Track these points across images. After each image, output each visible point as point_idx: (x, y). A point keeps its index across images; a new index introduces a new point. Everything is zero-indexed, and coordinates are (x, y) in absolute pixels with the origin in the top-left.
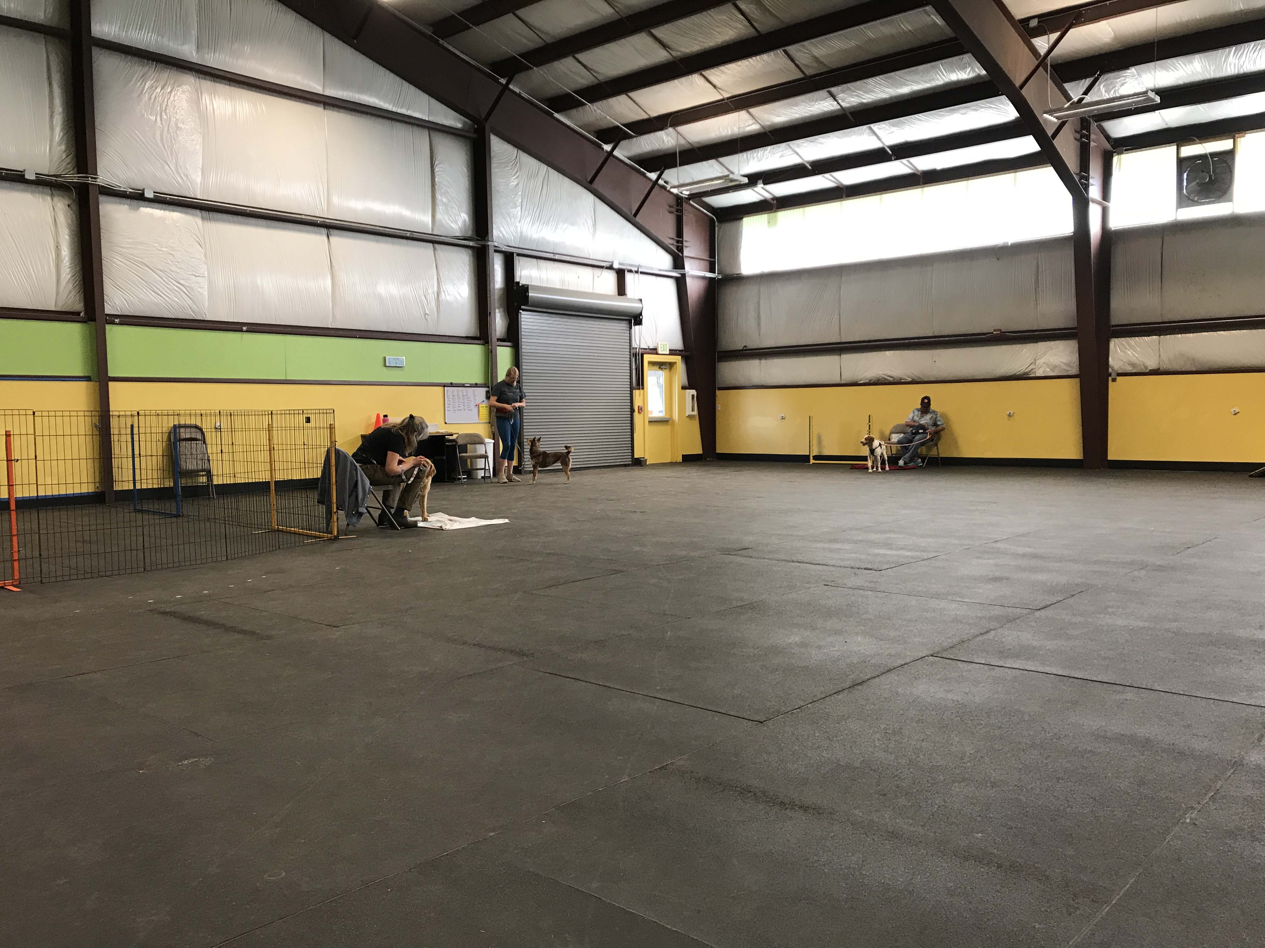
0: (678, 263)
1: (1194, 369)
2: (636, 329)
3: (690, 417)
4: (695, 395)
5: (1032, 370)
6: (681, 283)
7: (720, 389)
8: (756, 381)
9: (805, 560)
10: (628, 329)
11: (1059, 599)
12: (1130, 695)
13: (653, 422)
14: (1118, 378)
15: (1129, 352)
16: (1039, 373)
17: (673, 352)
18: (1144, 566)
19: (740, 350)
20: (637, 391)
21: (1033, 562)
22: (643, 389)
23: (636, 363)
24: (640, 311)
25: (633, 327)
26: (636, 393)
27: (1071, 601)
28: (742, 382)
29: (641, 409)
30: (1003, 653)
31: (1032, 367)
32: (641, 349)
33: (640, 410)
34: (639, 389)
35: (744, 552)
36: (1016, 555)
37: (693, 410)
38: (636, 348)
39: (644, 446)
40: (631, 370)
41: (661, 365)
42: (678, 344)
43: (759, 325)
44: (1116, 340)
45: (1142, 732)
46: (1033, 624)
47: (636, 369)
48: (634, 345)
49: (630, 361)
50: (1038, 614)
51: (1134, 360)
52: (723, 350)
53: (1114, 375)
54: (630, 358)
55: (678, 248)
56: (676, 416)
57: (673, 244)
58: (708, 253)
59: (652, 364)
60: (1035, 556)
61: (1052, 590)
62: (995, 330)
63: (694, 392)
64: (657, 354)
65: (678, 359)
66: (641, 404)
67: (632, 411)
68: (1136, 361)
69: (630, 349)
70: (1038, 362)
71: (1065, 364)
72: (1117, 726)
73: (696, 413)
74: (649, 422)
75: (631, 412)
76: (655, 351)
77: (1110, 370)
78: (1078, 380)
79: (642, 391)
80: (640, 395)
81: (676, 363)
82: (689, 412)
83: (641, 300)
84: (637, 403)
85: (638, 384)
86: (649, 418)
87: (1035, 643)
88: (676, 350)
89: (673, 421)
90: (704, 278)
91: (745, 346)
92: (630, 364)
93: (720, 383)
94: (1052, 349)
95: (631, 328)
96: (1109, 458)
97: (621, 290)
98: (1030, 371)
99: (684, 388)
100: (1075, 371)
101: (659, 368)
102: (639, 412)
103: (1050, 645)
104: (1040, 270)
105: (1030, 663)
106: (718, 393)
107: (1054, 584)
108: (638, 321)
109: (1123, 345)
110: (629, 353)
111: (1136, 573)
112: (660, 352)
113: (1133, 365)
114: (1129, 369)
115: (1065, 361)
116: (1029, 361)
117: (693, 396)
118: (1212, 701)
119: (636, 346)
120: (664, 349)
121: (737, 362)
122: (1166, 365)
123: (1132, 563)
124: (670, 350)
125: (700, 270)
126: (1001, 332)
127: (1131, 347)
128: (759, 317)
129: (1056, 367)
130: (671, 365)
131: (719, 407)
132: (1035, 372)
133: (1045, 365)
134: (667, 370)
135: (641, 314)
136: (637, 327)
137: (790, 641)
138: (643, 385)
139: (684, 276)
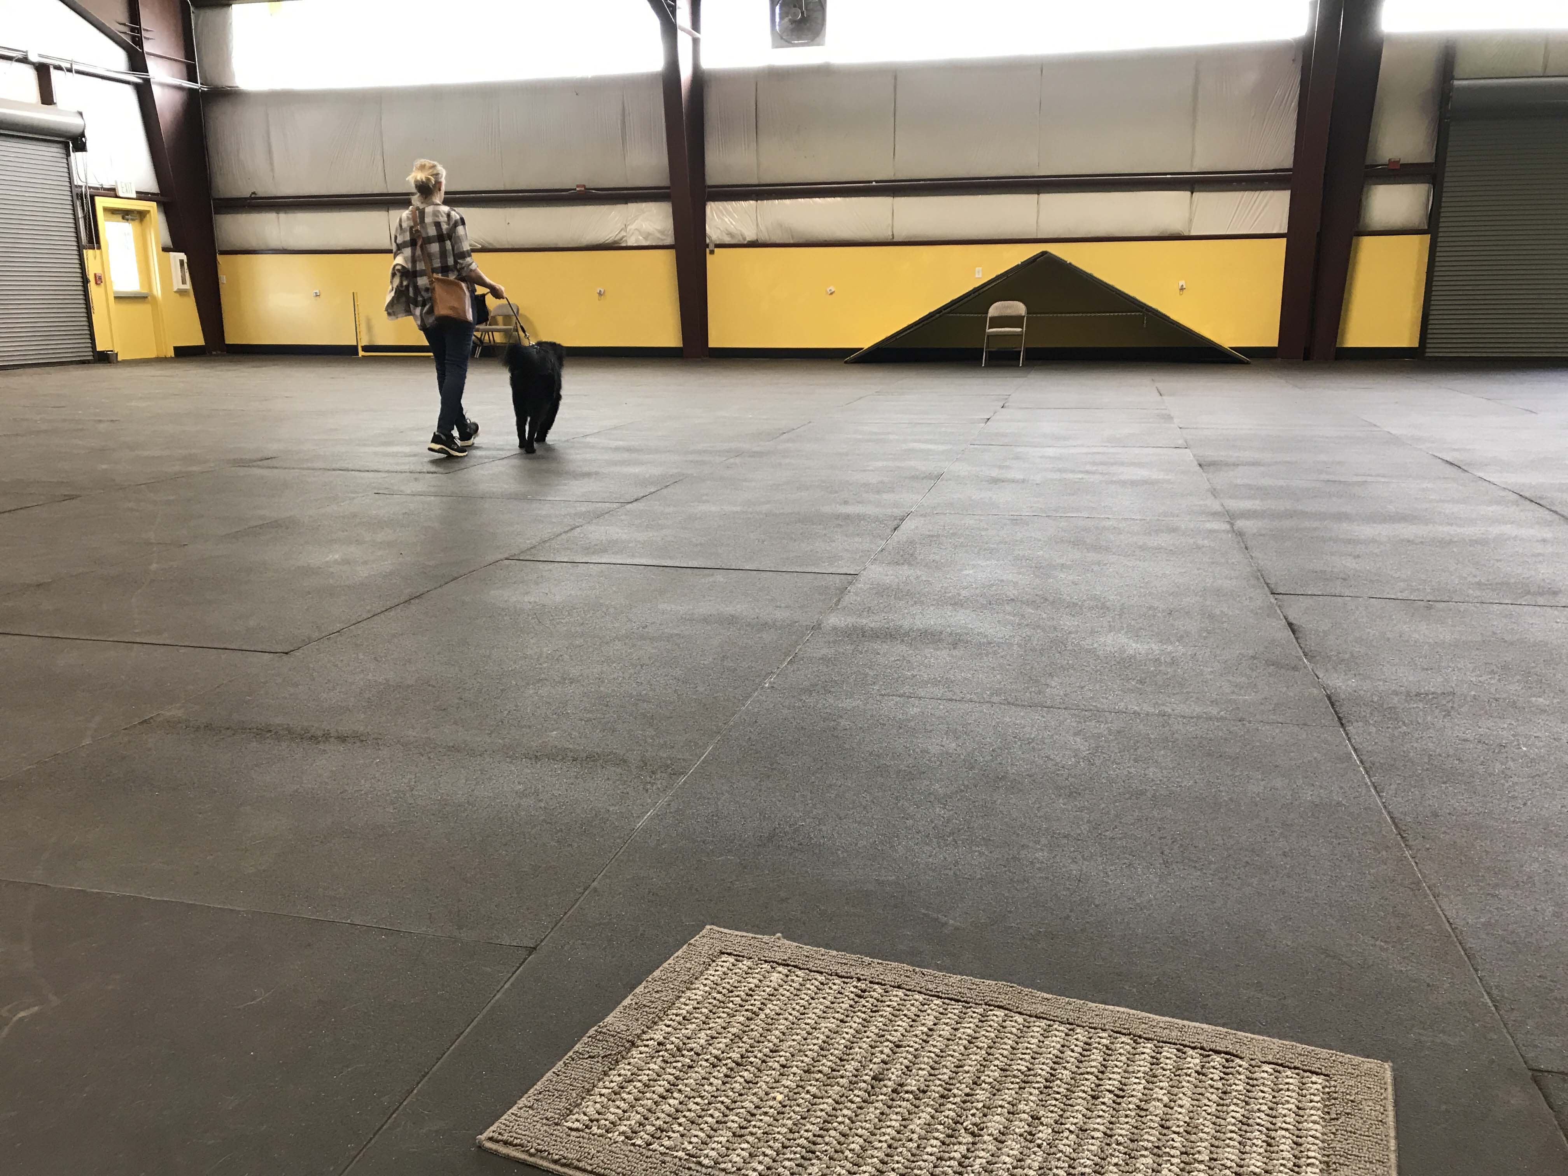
0: (137, 62)
1: (792, 242)
2: (77, 157)
3: (181, 292)
4: (185, 261)
5: (623, 237)
6: (144, 92)
7: (223, 253)
8: (275, 244)
9: (350, 466)
10: (64, 156)
11: (652, 490)
12: (719, 577)
13: (120, 298)
14: (716, 250)
15: (726, 220)
16: (631, 242)
17: (142, 196)
18: (739, 453)
19: (246, 199)
20: (90, 252)
21: (626, 456)
22: (99, 248)
23: (83, 209)
24: (81, 130)
25: (72, 153)
26: (89, 254)
27: (665, 491)
28: (254, 244)
29: (100, 278)
30: (589, 549)
31: (623, 234)
32: (90, 188)
33: (99, 280)
34: (94, 248)
35: (265, 463)
36: (607, 449)
37: (184, 282)
38: (81, 187)
39: (111, 330)
40: (76, 219)
41: (125, 214)
42: (150, 184)
43: (272, 164)
44: (712, 204)
45: (729, 610)
46: (623, 517)
47: (85, 218)
48: (77, 182)
49: (73, 205)
50: (629, 506)
51: (732, 228)
52: (222, 197)
53: (711, 247)
54: (72, 201)
55: (133, 38)
56: (158, 291)
57: (124, 33)
58: (182, 53)
59: (112, 212)
60: (629, 450)
61: (643, 482)
62: (578, 186)
63: (182, 256)
64: (117, 197)
65: (151, 206)
66: (99, 271)
67: (85, 281)
68: (734, 231)
69: (71, 187)
70: (629, 228)
71: (660, 232)
72: (705, 608)
73: (188, 286)
74: (116, 298)
75: (83, 282)
76: (112, 193)
77: (708, 241)
78: (672, 253)
79: (98, 251)
80: (95, 258)
81: (149, 212)
82: (177, 284)
83: (81, 114)
84: (93, 268)
85: (90, 241)
86: (115, 293)
87: (624, 537)
88: (148, 193)
89: (154, 298)
90: (180, 88)
91: (254, 193)
92: (74, 210)
93: (220, 245)
94: (644, 213)
95: (68, 155)
96: (711, 345)
97: (47, 97)
98: (621, 239)
99: (166, 249)
100: (670, 240)
101: (123, 218)
102: (96, 283)
103: (642, 536)
104: (627, 112)
105: (618, 556)
106: (220, 258)
107: (647, 476)
108: (81, 147)
109: (721, 211)
110: (69, 193)
111: (732, 460)
112: (121, 195)
113: (730, 234)
114: (727, 240)
115: (659, 228)
116: (620, 226)
117: (182, 262)
118: (795, 574)
119: (80, 183)
120: (127, 189)
121: (244, 215)
122: (764, 237)
123: (729, 451)
124: (137, 192)
125: (173, 77)
126: (586, 189)
127: (729, 214)
128: (270, 152)
129: (649, 234)
130: (141, 215)
131: (223, 278)
132: (626, 241)
133: (637, 232)
134: (137, 223)
135: (83, 135)
136: (79, 154)
137: (328, 559)
138: (98, 242)
139: (147, 82)
